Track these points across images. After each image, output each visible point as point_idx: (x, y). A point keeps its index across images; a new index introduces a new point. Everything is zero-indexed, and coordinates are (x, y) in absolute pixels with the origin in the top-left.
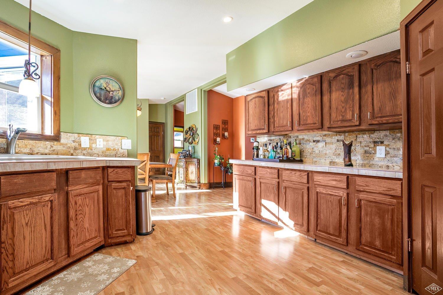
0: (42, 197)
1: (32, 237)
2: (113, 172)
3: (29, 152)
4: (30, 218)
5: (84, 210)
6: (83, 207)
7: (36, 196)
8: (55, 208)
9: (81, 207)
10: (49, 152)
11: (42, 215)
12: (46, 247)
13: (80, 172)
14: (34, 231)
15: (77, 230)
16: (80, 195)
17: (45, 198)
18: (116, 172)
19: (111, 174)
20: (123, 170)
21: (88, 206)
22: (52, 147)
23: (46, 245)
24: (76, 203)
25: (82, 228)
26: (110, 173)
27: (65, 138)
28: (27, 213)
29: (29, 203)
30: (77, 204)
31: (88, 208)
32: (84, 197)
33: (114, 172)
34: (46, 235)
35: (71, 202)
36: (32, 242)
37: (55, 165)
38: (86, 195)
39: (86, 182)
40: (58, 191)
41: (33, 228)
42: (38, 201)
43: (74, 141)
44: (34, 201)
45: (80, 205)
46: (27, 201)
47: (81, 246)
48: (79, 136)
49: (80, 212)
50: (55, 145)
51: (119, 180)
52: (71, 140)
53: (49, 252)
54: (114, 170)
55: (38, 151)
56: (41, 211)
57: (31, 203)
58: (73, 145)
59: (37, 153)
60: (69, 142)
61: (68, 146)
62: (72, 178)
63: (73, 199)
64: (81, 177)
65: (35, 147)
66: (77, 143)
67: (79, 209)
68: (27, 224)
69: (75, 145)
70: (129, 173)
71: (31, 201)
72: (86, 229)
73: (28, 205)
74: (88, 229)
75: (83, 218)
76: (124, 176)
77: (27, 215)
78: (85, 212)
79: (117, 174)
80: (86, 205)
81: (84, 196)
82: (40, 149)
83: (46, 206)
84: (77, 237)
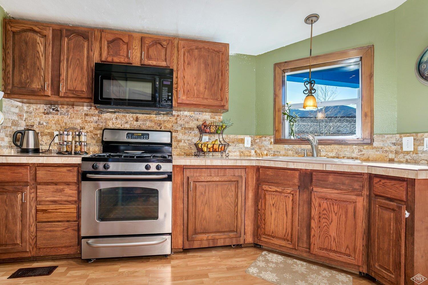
0: (285, 189)
1: (277, 216)
2: (379, 183)
3: (335, 155)
4: (276, 201)
5: (331, 217)
6: (328, 212)
7: (280, 187)
8: (295, 201)
9: (326, 211)
10: (357, 156)
11: (285, 202)
12: (286, 229)
13: (328, 175)
14: (278, 212)
15: (320, 232)
16: (327, 199)
17: (287, 191)
18: (383, 183)
19: (376, 186)
20: (393, 182)
21: (336, 214)
22: (361, 151)
23: (287, 228)
24: (320, 205)
25: (326, 234)
26: (376, 183)
27: (379, 140)
28: (274, 197)
29: (275, 190)
30: (321, 207)
31: (337, 216)
32: (331, 203)
33: (381, 183)
34: (287, 220)
35: (313, 202)
36: (276, 219)
37: (294, 165)
38: (334, 201)
39: (335, 188)
40: (302, 188)
41: (277, 210)
42: (281, 191)
43: (394, 144)
44: (278, 190)
45: (325, 209)
46: (274, 188)
47: (324, 251)
48: (401, 137)
49: (323, 216)
50: (364, 149)
51: (387, 195)
52: (390, 143)
53: (289, 235)
54: (380, 181)
55: (344, 155)
56: (283, 200)
57: (276, 191)
58: (394, 148)
59: (344, 157)
60: (386, 145)
61: (385, 150)
62: (316, 180)
63: (316, 200)
64: (327, 181)
65: (341, 151)
66: (399, 146)
67: (323, 213)
68: (273, 205)
69: (397, 148)
70: (401, 188)
71: (277, 189)
72: (332, 238)
73: (274, 192)
74: (334, 239)
75: (329, 224)
76: (394, 192)
77: (274, 198)
78: (332, 219)
79: (384, 186)
80: (333, 212)
81: (331, 201)
82: (347, 153)
83: (287, 197)
84: (319, 239)
